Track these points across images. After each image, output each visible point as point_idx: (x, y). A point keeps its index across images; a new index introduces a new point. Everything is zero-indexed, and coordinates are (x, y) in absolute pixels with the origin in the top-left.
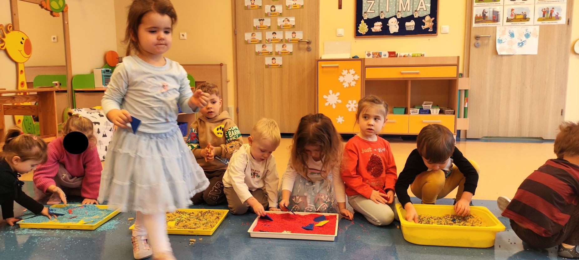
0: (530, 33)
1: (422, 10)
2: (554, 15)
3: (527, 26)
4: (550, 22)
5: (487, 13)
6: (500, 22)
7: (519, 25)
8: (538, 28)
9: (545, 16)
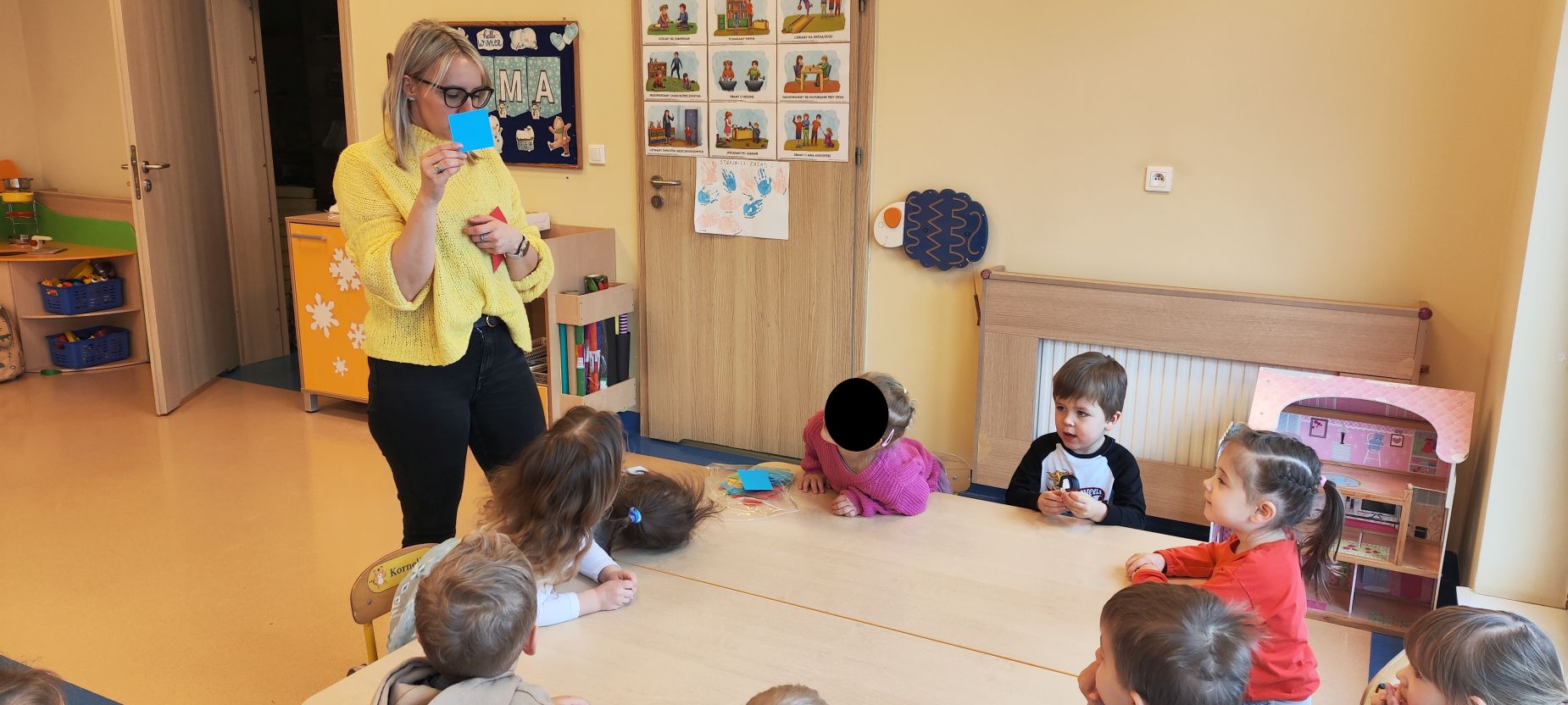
0: (770, 180)
1: (545, 101)
2: (821, 136)
3: (761, 162)
4: (814, 153)
5: (672, 120)
6: (703, 147)
7: (745, 156)
8: (786, 166)
9: (802, 138)
